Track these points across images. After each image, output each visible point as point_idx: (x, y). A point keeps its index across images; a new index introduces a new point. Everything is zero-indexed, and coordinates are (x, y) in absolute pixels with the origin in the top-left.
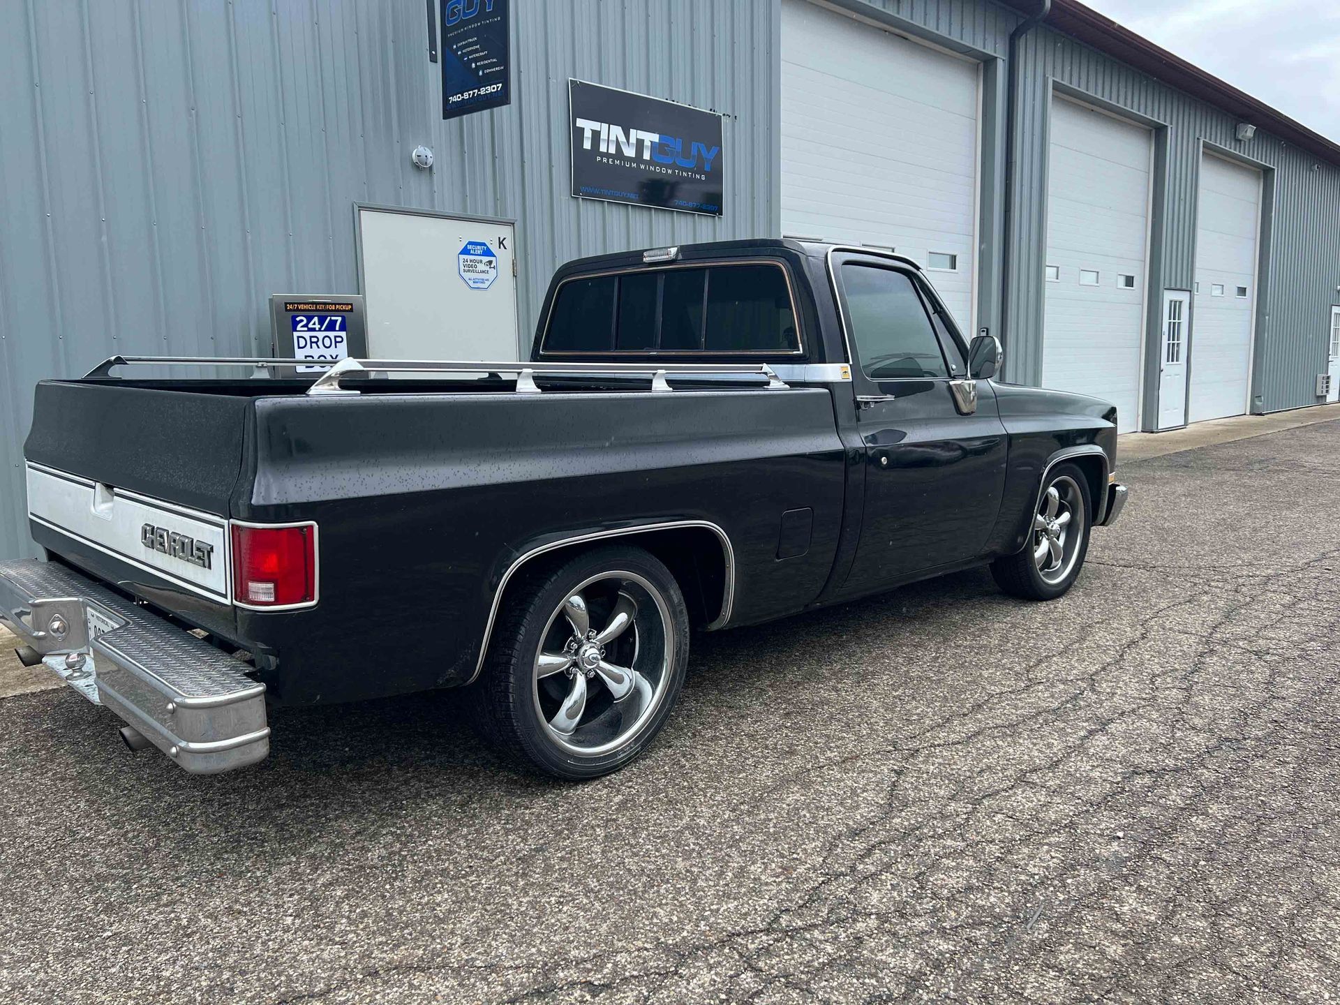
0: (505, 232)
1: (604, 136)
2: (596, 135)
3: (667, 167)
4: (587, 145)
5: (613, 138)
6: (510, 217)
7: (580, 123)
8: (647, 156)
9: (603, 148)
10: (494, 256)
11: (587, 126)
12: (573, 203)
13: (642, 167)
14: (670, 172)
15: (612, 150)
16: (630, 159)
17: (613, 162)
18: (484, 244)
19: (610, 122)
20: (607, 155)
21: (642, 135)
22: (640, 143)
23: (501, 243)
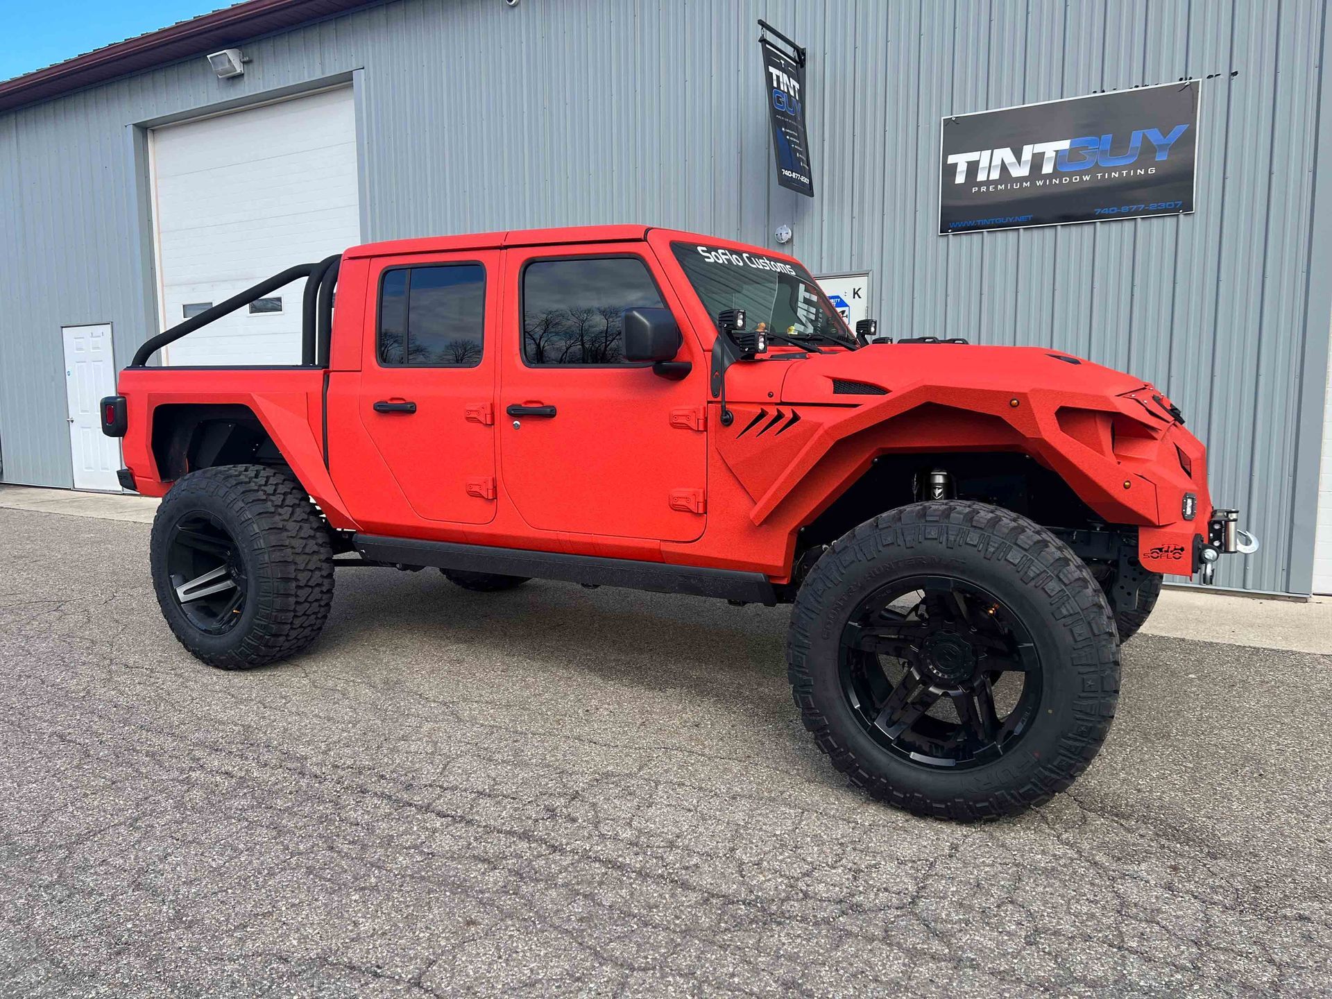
0: (861, 283)
1: (984, 163)
2: (973, 167)
3: (1081, 173)
4: (960, 179)
5: (997, 162)
6: (865, 268)
7: (952, 159)
8: (1047, 169)
9: (982, 177)
10: (847, 306)
11: (961, 160)
12: (942, 241)
13: (1039, 183)
14: (1086, 178)
15: (995, 175)
16: (1021, 179)
17: (996, 188)
18: (838, 297)
19: (992, 147)
20: (988, 182)
21: (1039, 148)
22: (1038, 160)
23: (855, 293)
